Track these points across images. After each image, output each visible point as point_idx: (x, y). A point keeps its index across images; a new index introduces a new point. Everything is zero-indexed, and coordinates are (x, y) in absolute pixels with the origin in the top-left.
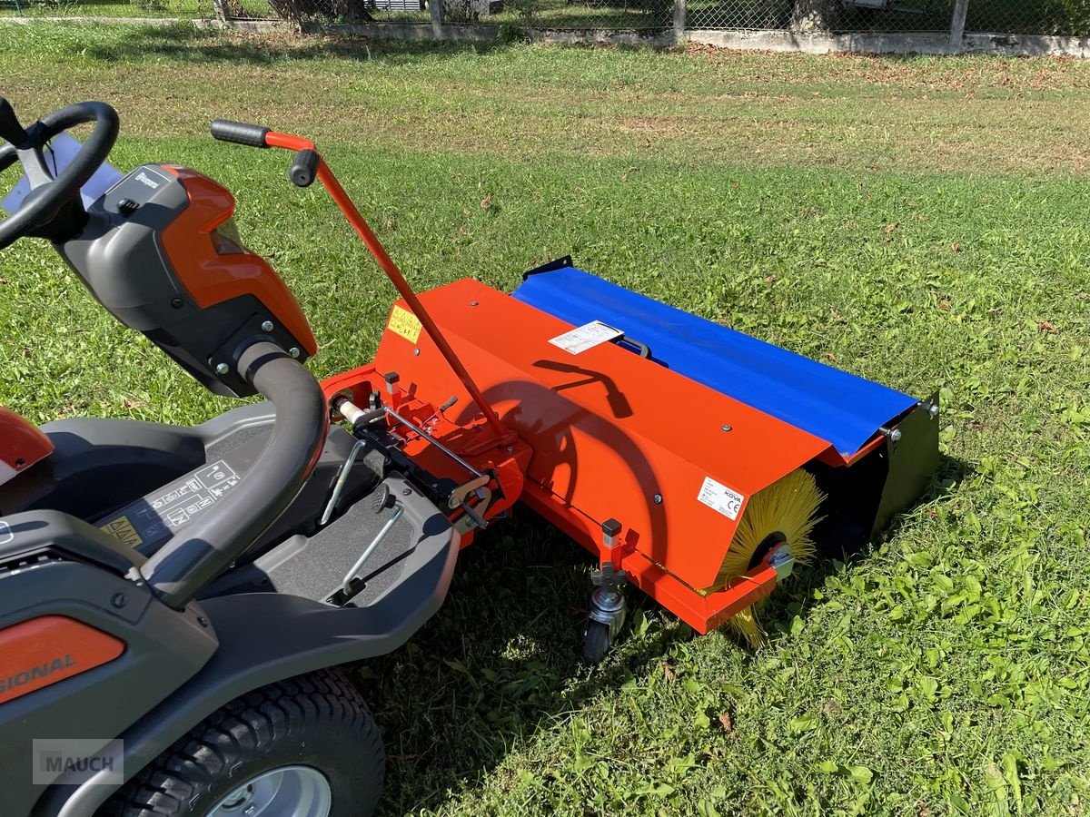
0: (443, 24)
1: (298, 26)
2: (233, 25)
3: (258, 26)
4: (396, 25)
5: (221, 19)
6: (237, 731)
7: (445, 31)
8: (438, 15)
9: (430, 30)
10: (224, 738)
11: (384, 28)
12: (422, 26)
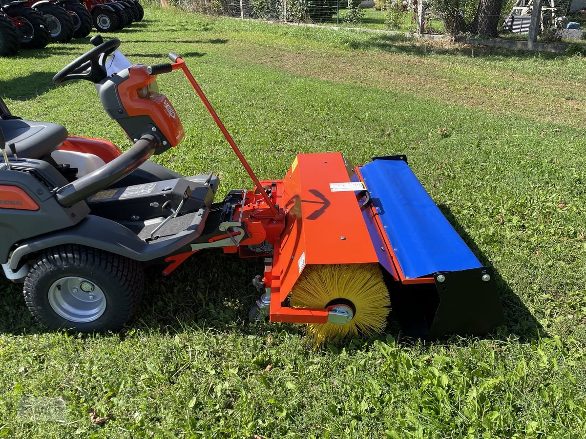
0: (534, 42)
1: (454, 38)
2: (423, 36)
3: (435, 37)
4: (506, 41)
5: (418, 33)
6: (70, 255)
7: (534, 46)
8: (533, 37)
9: (526, 45)
10: (64, 255)
11: (499, 42)
12: (522, 42)
